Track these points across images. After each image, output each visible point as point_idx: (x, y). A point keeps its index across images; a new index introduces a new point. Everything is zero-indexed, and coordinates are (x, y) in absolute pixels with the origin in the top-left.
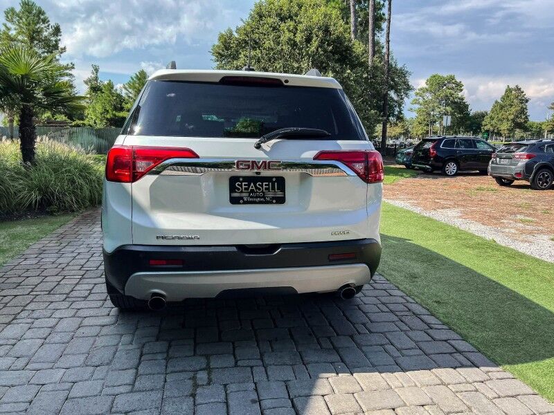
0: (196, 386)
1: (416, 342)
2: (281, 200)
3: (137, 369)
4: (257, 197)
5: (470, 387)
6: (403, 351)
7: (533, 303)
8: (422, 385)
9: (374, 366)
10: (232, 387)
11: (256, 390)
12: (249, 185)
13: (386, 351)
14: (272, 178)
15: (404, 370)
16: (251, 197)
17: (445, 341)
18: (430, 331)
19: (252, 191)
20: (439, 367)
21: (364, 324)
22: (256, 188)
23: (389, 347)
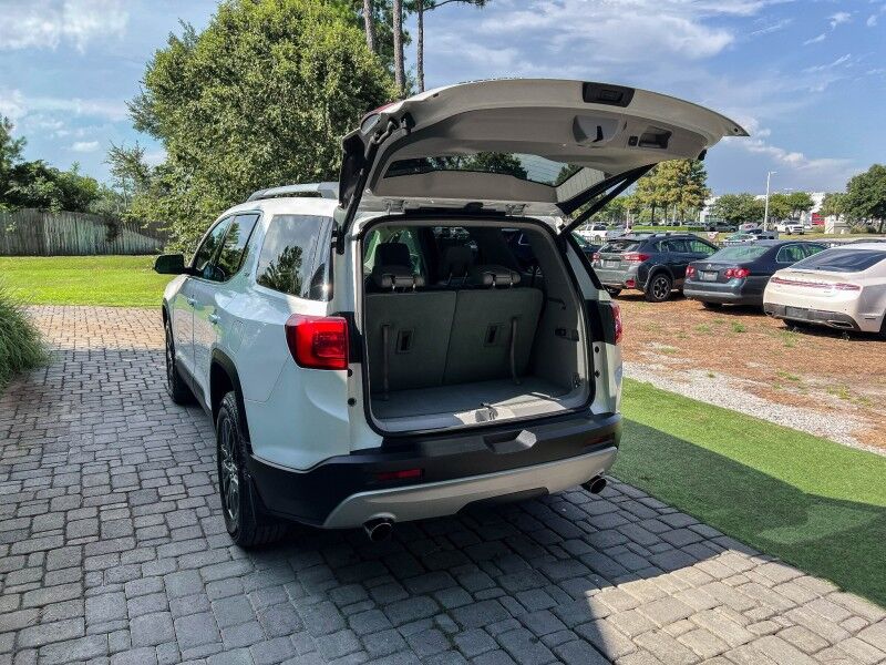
0: (449, 636)
1: (657, 534)
3: (348, 628)
5: (743, 579)
6: (652, 548)
7: (741, 465)
8: (698, 586)
9: (632, 571)
10: (495, 628)
11: (524, 626)
13: (632, 551)
15: (667, 571)
17: (686, 527)
18: (663, 518)
20: (699, 560)
21: (585, 520)
23: (632, 546)
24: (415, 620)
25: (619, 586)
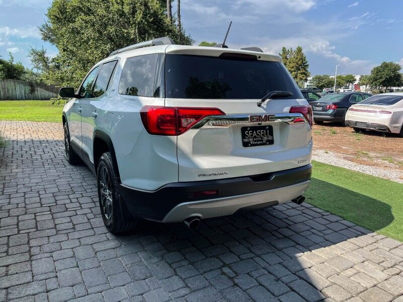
0: (231, 279)
1: (324, 225)
2: (271, 142)
3: (176, 275)
4: (258, 141)
5: (372, 247)
6: (324, 232)
7: (355, 192)
8: (352, 251)
9: (317, 244)
10: (255, 274)
11: (270, 273)
12: (253, 133)
13: (314, 234)
14: (266, 126)
15: (334, 243)
16: (255, 141)
17: (337, 222)
18: (324, 217)
19: (255, 137)
20: (349, 238)
21: (286, 219)
22: (257, 134)
23: (312, 230)
24: (212, 270)
25: (313, 251)
